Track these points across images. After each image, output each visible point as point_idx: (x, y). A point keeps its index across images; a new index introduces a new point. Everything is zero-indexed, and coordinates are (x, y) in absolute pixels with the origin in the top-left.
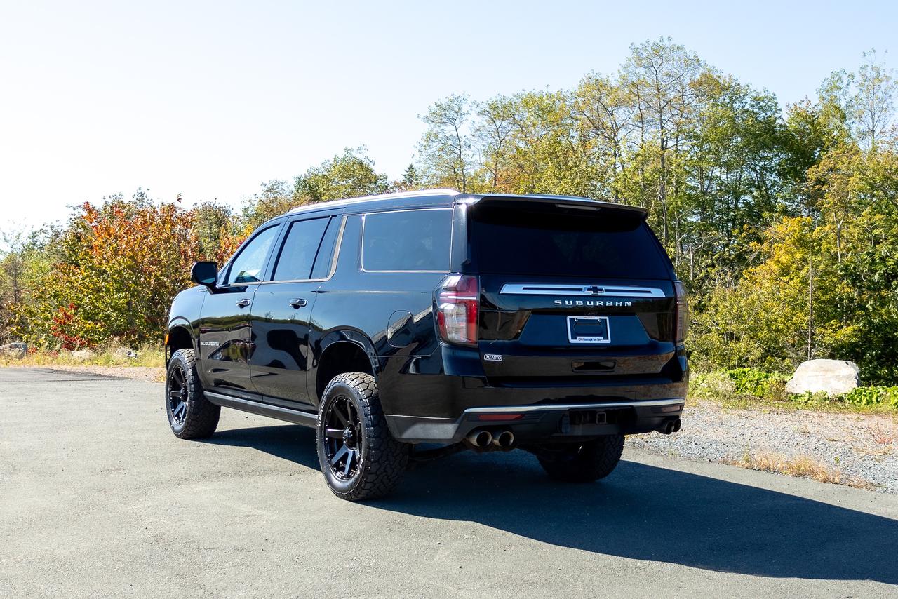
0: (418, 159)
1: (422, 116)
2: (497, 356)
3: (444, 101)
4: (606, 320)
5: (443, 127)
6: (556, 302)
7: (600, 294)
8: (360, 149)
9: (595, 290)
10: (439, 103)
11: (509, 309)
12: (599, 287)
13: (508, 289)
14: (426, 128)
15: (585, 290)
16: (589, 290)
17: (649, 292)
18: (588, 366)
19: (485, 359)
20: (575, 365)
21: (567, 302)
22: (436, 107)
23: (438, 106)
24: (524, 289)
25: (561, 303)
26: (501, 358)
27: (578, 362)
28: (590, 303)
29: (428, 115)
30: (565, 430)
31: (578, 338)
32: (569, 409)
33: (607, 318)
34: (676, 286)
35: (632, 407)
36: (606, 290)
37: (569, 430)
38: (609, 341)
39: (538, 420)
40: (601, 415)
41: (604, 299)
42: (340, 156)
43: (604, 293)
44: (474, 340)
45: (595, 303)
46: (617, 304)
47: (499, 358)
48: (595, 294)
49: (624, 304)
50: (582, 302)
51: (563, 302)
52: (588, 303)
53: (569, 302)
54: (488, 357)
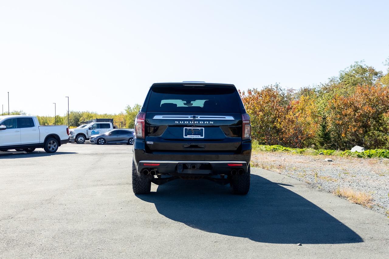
4: (203, 129)
6: (176, 122)
8: (361, 61)
9: (194, 117)
11: (156, 125)
12: (196, 116)
13: (156, 117)
15: (190, 117)
16: (191, 117)
17: (225, 118)
18: (192, 146)
19: (147, 143)
20: (185, 146)
21: (181, 122)
24: (163, 117)
25: (178, 123)
26: (153, 142)
27: (187, 145)
28: (192, 122)
30: (179, 171)
31: (188, 136)
32: (178, 163)
33: (204, 128)
34: (242, 115)
35: (209, 163)
36: (200, 117)
37: (181, 171)
38: (203, 137)
39: (166, 167)
40: (193, 166)
41: (199, 120)
42: (353, 65)
43: (199, 118)
44: (144, 136)
45: (194, 122)
46: (205, 123)
47: (152, 143)
48: (194, 119)
49: (209, 122)
50: (188, 122)
51: (179, 122)
52: (191, 122)
53: (182, 122)
54: (148, 142)
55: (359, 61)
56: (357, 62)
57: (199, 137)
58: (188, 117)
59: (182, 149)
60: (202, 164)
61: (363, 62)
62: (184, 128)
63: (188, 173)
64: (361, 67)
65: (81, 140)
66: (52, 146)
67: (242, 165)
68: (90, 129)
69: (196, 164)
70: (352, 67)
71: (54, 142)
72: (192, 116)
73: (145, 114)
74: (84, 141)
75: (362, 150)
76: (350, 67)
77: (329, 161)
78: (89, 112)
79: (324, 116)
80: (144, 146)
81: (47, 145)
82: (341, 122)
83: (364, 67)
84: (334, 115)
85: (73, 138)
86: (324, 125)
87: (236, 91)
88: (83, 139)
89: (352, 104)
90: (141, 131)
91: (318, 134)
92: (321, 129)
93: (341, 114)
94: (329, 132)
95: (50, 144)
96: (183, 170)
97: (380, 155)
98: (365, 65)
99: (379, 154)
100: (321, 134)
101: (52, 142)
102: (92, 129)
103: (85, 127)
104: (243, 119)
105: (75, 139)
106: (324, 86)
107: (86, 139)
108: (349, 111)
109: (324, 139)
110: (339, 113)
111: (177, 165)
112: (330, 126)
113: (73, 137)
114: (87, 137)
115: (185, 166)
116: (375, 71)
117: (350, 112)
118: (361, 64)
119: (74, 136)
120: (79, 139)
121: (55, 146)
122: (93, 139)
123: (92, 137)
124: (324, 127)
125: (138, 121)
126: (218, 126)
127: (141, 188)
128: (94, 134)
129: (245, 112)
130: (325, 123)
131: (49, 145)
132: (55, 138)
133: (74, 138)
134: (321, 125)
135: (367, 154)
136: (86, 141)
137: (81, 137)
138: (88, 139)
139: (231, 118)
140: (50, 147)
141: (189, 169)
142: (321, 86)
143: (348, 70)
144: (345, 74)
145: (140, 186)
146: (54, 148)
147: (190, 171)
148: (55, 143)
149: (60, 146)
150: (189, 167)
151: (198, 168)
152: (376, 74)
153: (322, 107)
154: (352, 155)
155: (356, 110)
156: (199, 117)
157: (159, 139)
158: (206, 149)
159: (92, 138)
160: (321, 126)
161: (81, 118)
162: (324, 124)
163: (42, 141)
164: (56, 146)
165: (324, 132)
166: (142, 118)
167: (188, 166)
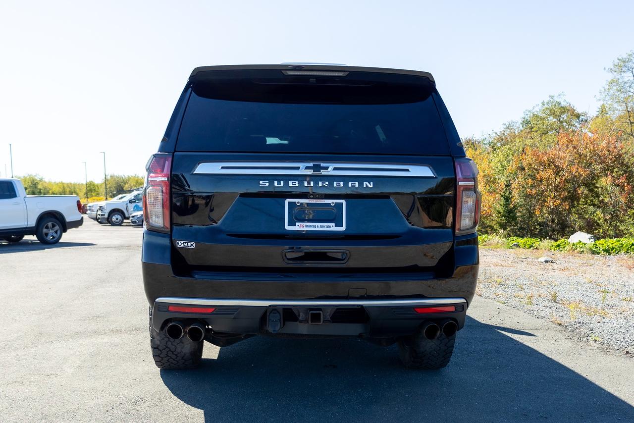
0: (599, 98)
1: (607, 69)
2: (190, 244)
3: (625, 56)
4: (342, 204)
5: (623, 74)
6: (261, 182)
7: (323, 172)
8: (559, 95)
9: (317, 168)
10: (620, 58)
11: (204, 191)
12: (322, 165)
13: (203, 168)
14: (610, 76)
15: (303, 169)
16: (307, 168)
17: (408, 170)
18: (309, 256)
19: (178, 246)
20: (289, 256)
21: (276, 183)
22: (618, 61)
23: (619, 60)
24: (222, 168)
25: (267, 184)
26: (194, 245)
27: (294, 252)
28: (309, 184)
29: (612, 67)
30: (273, 327)
31: (297, 224)
32: (270, 306)
33: (344, 202)
34: (456, 164)
35: (361, 306)
36: (335, 169)
37: (278, 328)
38: (343, 229)
39: (232, 316)
40: (315, 314)
41: (331, 178)
42: (546, 101)
43: (330, 172)
44: (168, 225)
45: (316, 183)
46: (350, 185)
47: (191, 245)
48: (317, 173)
49: (361, 184)
50: (297, 182)
51: (271, 183)
52: (306, 184)
53: (279, 183)
54: (180, 244)
55: (557, 95)
56: (552, 97)
57: (331, 227)
58: (298, 168)
59: (279, 263)
60: (339, 309)
61: (562, 96)
62: (287, 201)
63: (299, 332)
64: (559, 104)
65: (117, 219)
66: (51, 232)
67: (452, 309)
68: (131, 202)
69: (320, 310)
70: (544, 105)
71: (53, 226)
72: (311, 164)
73: (170, 159)
74: (122, 222)
75: (590, 239)
76: (541, 105)
77: (546, 262)
78: (138, 177)
79: (508, 182)
80: (168, 255)
81: (42, 229)
82: (534, 191)
83: (563, 104)
84: (523, 180)
85: (104, 217)
86: (507, 197)
87: (433, 94)
88: (119, 218)
89: (551, 162)
90: (159, 209)
91: (497, 211)
92: (502, 203)
93: (533, 177)
94: (514, 207)
95: (47, 228)
96: (284, 324)
97: (628, 249)
98: (565, 101)
99: (626, 247)
100: (502, 211)
101: (50, 224)
102: (135, 202)
103: (123, 200)
104: (459, 176)
105: (108, 219)
106: (499, 136)
107: (125, 217)
108: (548, 173)
109: (506, 219)
110: (532, 176)
111: (265, 313)
112: (517, 198)
113: (104, 215)
114: (127, 215)
115: (289, 314)
116: (576, 112)
117: (549, 176)
118: (559, 100)
119: (106, 214)
120: (114, 219)
121: (56, 232)
122: (135, 219)
123: (133, 215)
124: (507, 199)
125: (150, 179)
126: (386, 196)
127: (174, 357)
128: (138, 210)
129: (464, 156)
130: (509, 192)
131: (45, 230)
132: (56, 218)
133: (106, 216)
134: (502, 196)
135: (603, 247)
136: (125, 221)
137: (116, 216)
138: (128, 218)
139: (424, 171)
140: (47, 234)
141: (301, 322)
142: (494, 135)
143: (537, 109)
144: (534, 115)
145: (170, 353)
146: (55, 235)
147: (303, 329)
148: (57, 227)
149: (65, 231)
150: (302, 316)
151: (329, 318)
152: (578, 116)
153: (497, 167)
154: (578, 249)
155: (558, 171)
156: (331, 166)
157: (214, 235)
158: (352, 264)
159: (133, 217)
160: (502, 198)
161: (126, 186)
162: (507, 195)
163: (32, 223)
164: (59, 232)
165: (507, 207)
166: (163, 170)
167: (297, 314)
